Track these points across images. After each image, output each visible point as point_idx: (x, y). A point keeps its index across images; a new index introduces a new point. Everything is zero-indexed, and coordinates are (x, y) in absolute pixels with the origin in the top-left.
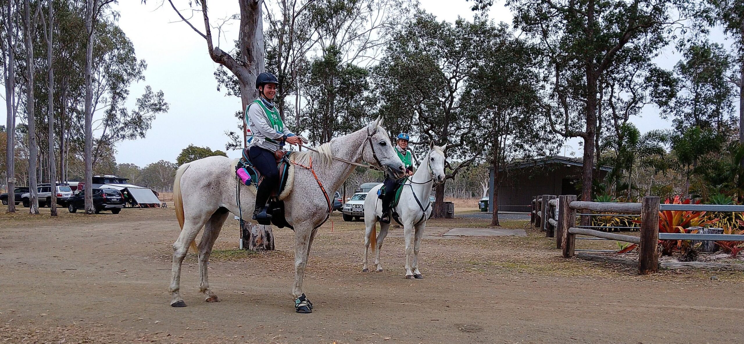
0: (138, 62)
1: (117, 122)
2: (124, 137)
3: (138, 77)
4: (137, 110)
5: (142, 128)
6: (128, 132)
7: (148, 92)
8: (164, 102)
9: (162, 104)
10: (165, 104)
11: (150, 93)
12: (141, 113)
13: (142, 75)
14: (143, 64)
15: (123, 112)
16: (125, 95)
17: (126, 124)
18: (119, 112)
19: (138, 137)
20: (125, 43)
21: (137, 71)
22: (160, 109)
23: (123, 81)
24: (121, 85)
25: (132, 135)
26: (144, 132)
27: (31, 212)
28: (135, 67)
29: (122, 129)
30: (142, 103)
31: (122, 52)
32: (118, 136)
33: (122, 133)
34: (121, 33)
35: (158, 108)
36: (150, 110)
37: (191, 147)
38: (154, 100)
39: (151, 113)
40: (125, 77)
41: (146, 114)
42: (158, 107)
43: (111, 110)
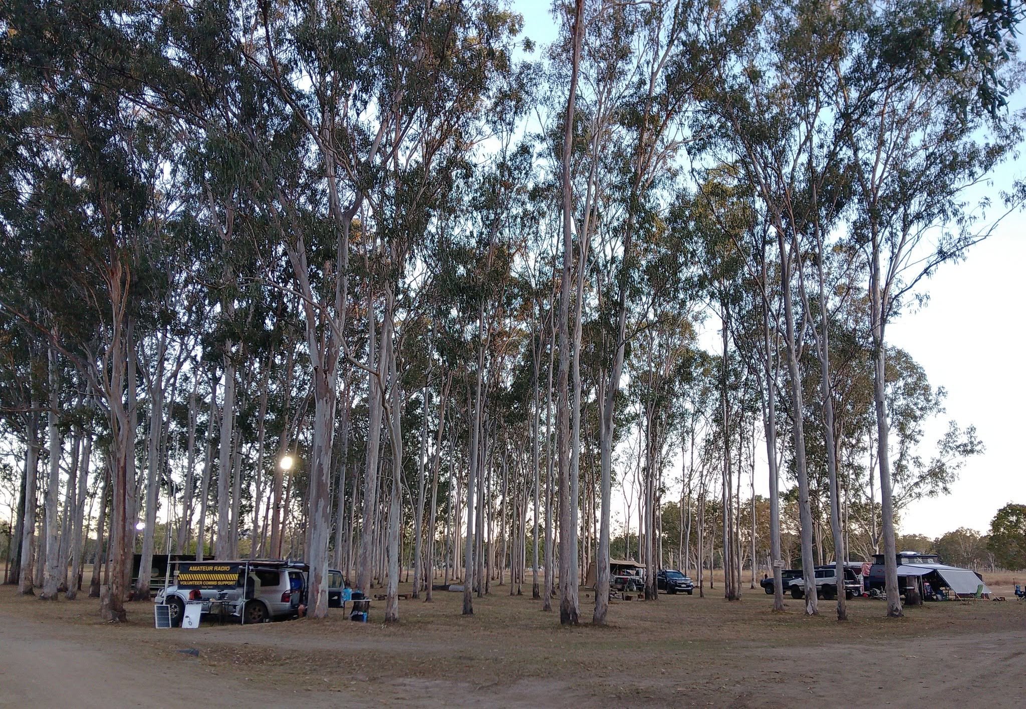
0: (934, 390)
1: (908, 476)
2: (919, 495)
3: (935, 410)
4: (938, 457)
5: (944, 481)
6: (925, 488)
7: (952, 429)
8: (978, 440)
9: (975, 443)
10: (980, 443)
11: (956, 429)
12: (944, 460)
13: (941, 407)
14: (940, 392)
15: (917, 462)
16: (918, 437)
17: (922, 478)
18: (911, 462)
19: (941, 494)
20: (912, 368)
21: (933, 402)
22: (972, 451)
23: (915, 418)
24: (912, 424)
25: (931, 492)
26: (948, 486)
27: (807, 613)
28: (930, 398)
29: (917, 484)
30: (946, 445)
31: (910, 380)
32: (911, 495)
33: (917, 490)
34: (906, 356)
35: (968, 450)
36: (957, 454)
37: (1010, 506)
38: (963, 439)
39: (960, 458)
40: (918, 413)
41: (951, 460)
42: (969, 448)
43: (900, 460)
